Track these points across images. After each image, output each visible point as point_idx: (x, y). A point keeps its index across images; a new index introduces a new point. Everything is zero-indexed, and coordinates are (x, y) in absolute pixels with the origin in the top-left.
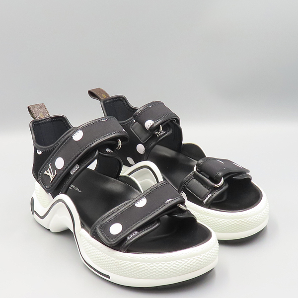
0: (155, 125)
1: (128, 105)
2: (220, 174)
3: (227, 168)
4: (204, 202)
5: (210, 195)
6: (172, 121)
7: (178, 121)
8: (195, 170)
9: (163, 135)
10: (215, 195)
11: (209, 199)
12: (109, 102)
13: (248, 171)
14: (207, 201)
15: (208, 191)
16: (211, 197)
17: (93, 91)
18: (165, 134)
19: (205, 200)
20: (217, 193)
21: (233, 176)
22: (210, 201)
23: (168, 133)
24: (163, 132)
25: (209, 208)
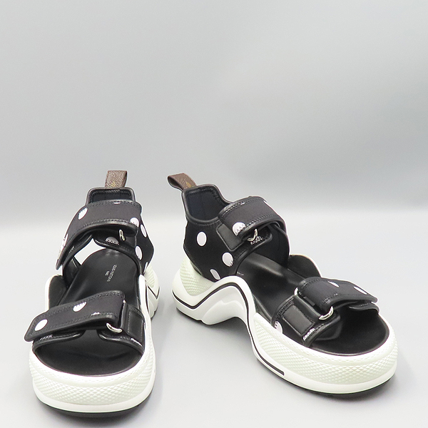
0: (246, 229)
1: (221, 199)
2: (329, 301)
3: (340, 294)
4: (304, 339)
5: (313, 330)
6: (272, 224)
7: (282, 225)
8: (296, 293)
9: (259, 242)
10: (319, 330)
11: (311, 335)
12: (194, 193)
13: (375, 300)
14: (308, 337)
15: (311, 323)
16: (313, 332)
17: (174, 178)
18: (261, 241)
19: (306, 336)
20: (322, 328)
21: (349, 305)
22: (311, 338)
23: (266, 240)
24: (259, 239)
25: (311, 347)
